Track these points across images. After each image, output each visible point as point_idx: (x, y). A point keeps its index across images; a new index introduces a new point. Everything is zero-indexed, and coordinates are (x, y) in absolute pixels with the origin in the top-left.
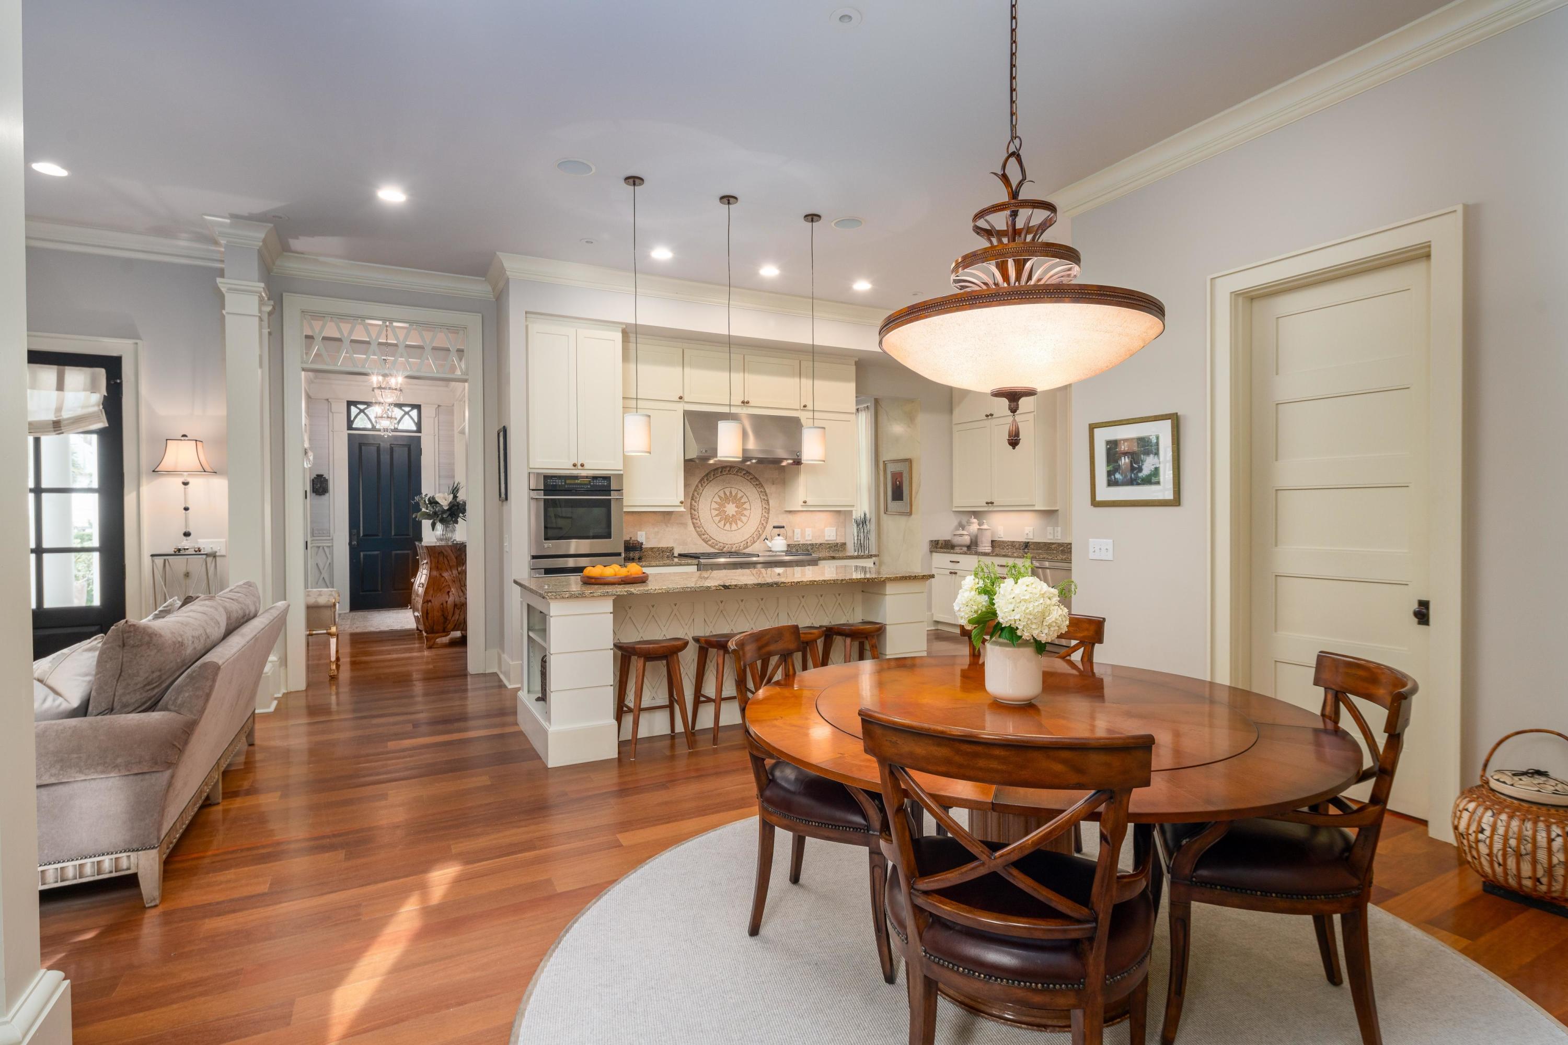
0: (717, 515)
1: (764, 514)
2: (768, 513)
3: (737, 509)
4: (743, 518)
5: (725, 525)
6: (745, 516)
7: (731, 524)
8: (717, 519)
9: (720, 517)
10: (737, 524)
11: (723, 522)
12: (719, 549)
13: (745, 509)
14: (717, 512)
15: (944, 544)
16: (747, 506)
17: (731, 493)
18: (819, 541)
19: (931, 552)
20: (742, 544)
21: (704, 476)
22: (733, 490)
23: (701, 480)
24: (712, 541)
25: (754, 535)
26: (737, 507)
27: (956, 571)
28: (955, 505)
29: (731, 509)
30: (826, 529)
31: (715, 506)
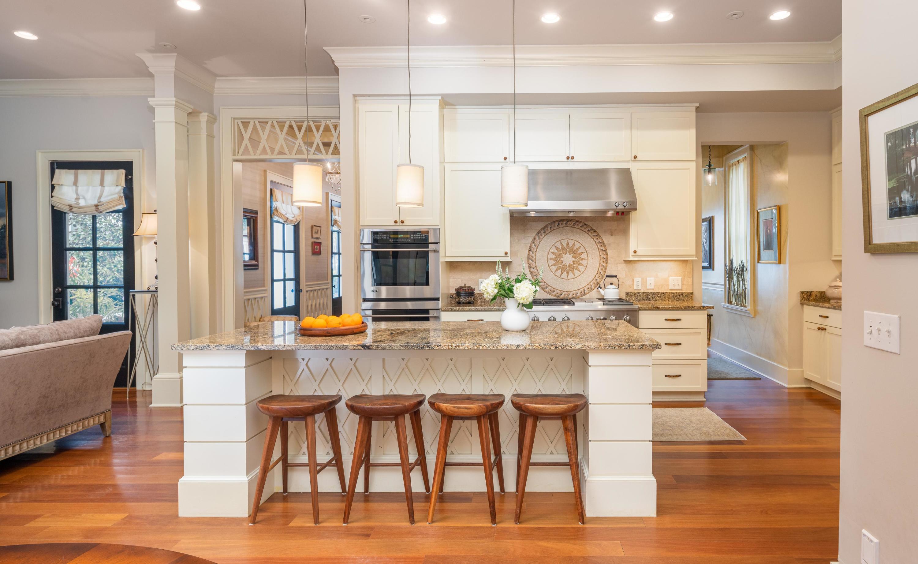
0: (553, 265)
1: (602, 263)
2: (606, 263)
3: (574, 259)
4: (580, 267)
5: (561, 274)
6: (582, 265)
7: (568, 273)
8: (554, 268)
9: (557, 266)
10: (574, 273)
11: (560, 271)
12: (556, 296)
13: (582, 259)
14: (554, 262)
15: (819, 295)
16: (584, 256)
17: (568, 244)
18: (661, 291)
19: (802, 304)
20: (580, 291)
21: (541, 229)
22: (570, 241)
23: (538, 233)
24: (549, 288)
25: (592, 284)
26: (574, 257)
27: (824, 327)
28: (834, 253)
29: (568, 259)
30: (670, 278)
31: (552, 256)
